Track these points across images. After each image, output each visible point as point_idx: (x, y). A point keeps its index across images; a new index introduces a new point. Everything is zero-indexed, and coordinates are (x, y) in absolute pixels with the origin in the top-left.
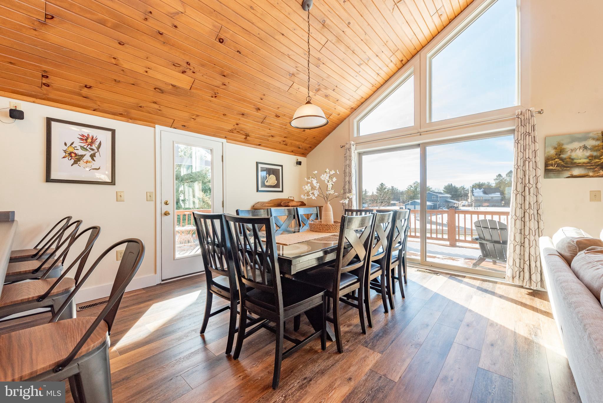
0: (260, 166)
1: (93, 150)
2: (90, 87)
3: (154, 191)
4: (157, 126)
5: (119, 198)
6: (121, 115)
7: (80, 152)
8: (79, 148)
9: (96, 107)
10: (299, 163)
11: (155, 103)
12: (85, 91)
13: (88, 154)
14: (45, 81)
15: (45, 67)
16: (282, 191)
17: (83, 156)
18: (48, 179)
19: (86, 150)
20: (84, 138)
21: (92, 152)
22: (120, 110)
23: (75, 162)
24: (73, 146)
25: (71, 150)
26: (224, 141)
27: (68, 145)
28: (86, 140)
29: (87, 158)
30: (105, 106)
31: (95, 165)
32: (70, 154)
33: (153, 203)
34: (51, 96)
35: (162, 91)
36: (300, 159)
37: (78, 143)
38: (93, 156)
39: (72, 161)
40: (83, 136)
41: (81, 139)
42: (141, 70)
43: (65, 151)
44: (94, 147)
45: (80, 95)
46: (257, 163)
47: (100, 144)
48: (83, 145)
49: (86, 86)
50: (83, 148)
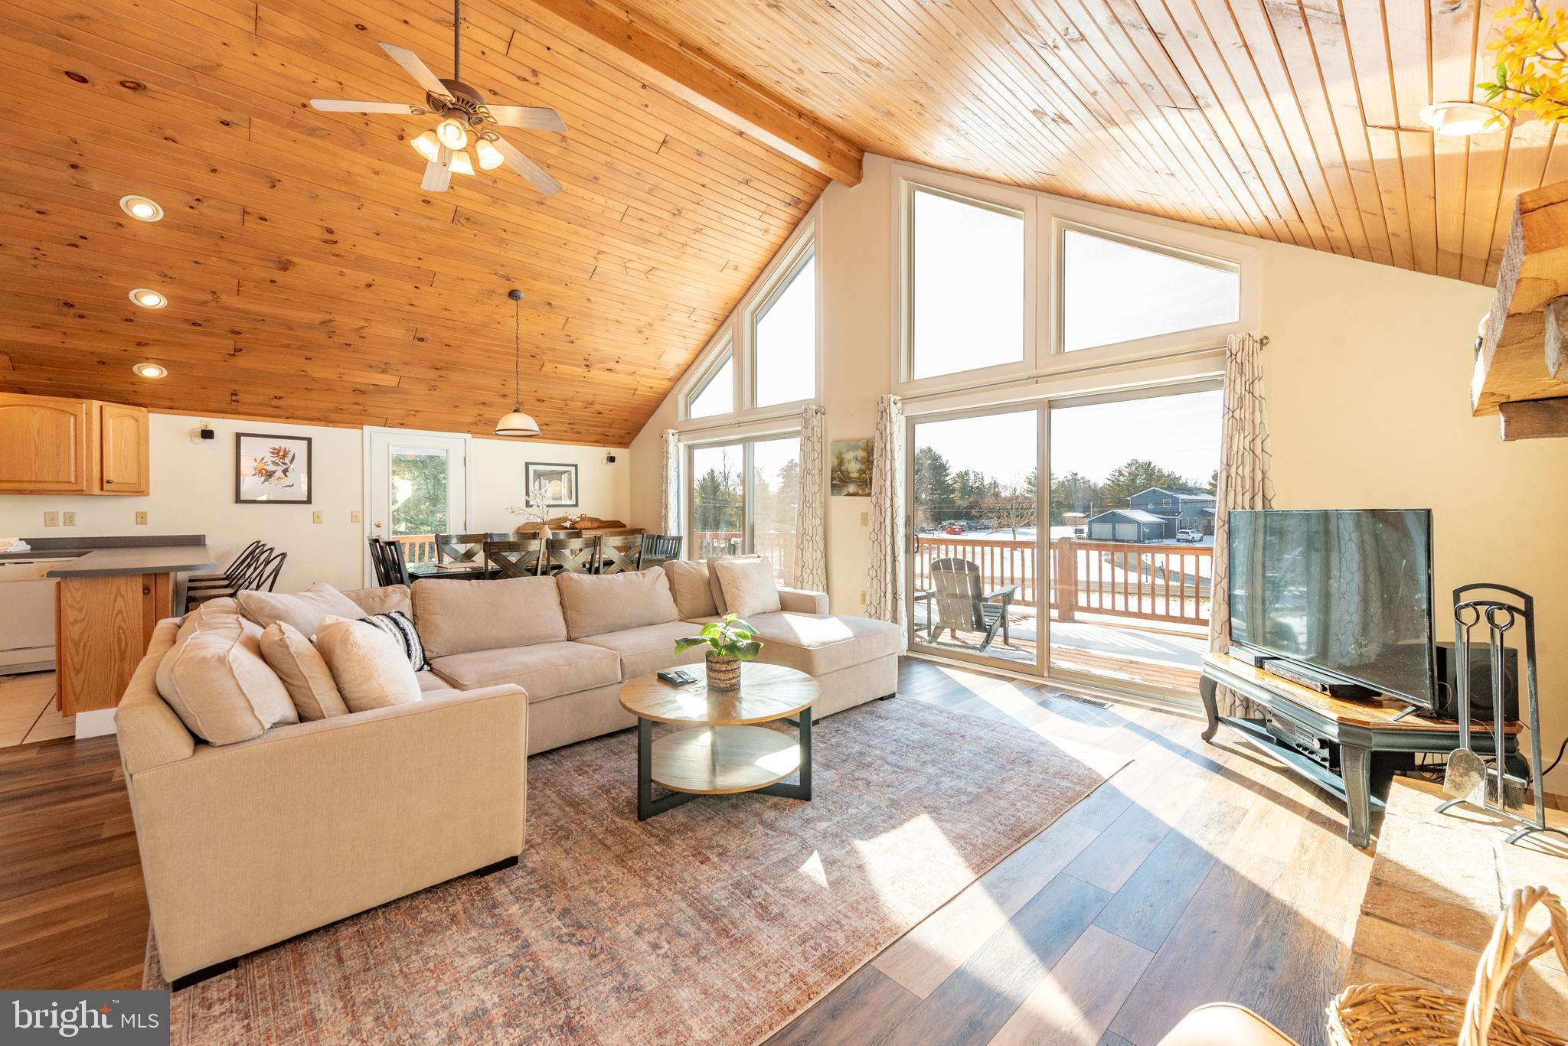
0: (532, 468)
1: (285, 464)
2: (280, 398)
3: (360, 509)
4: (365, 427)
5: (317, 518)
6: (318, 419)
7: (271, 468)
8: (270, 463)
9: (287, 414)
10: (612, 459)
11: (358, 404)
12: (275, 402)
13: (280, 469)
14: (234, 398)
15: (234, 387)
16: (576, 505)
17: (274, 472)
18: (238, 500)
19: (278, 464)
20: (276, 452)
21: (285, 467)
22: (317, 415)
23: (266, 480)
24: (264, 461)
25: (261, 466)
26: (468, 436)
27: (259, 460)
28: (278, 453)
29: (279, 474)
30: (299, 413)
31: (288, 481)
32: (260, 471)
33: (360, 525)
34: (241, 409)
35: (363, 393)
36: (614, 451)
37: (269, 458)
38: (285, 471)
39: (263, 478)
40: (274, 449)
41: (273, 453)
42: (335, 377)
43: (255, 468)
44: (287, 461)
45: (271, 406)
46: (527, 465)
47: (294, 456)
48: (274, 459)
49: (276, 397)
50: (274, 463)
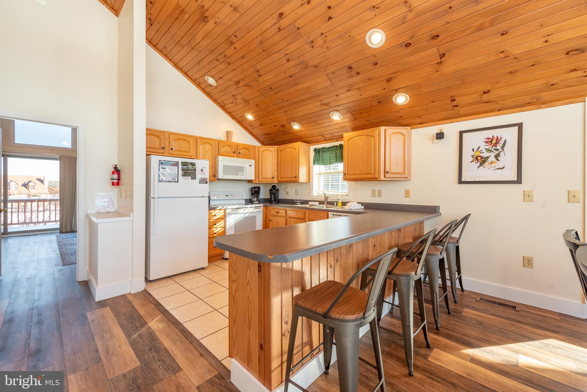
1: (497, 150)
2: (488, 91)
3: (581, 190)
6: (529, 104)
7: (485, 154)
8: (484, 151)
9: (499, 107)
11: (574, 70)
12: (486, 97)
13: (493, 155)
14: (454, 103)
15: (451, 94)
17: (487, 158)
18: (460, 182)
19: (491, 151)
20: (489, 141)
21: (497, 152)
22: (527, 99)
23: (481, 165)
24: (479, 150)
25: (477, 154)
27: (475, 150)
28: (491, 142)
29: (492, 159)
30: (509, 102)
31: (499, 164)
32: (477, 158)
33: (580, 205)
34: (462, 113)
35: (580, 51)
37: (484, 147)
38: (497, 157)
39: (479, 163)
40: (488, 138)
41: (487, 142)
43: (473, 156)
44: (498, 147)
45: (482, 102)
47: (505, 142)
48: (487, 147)
49: (484, 93)
50: (488, 150)
